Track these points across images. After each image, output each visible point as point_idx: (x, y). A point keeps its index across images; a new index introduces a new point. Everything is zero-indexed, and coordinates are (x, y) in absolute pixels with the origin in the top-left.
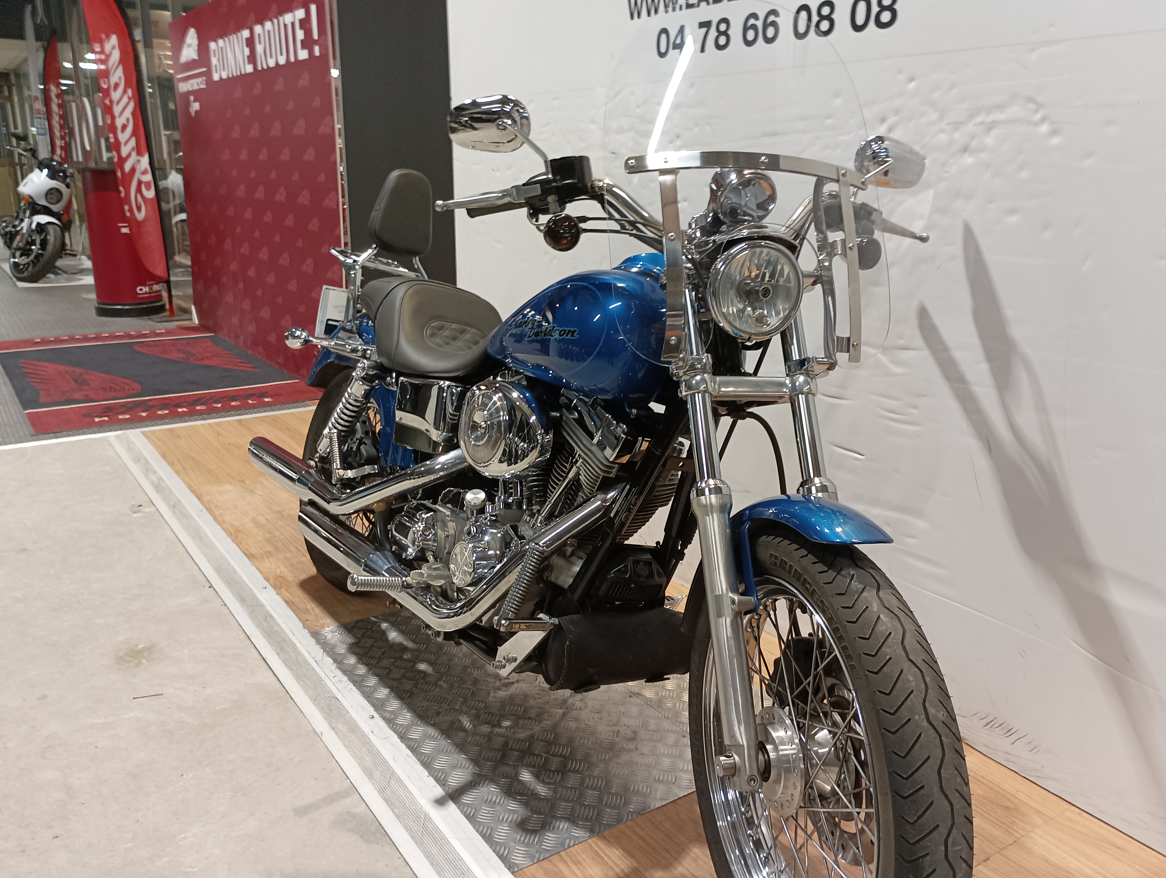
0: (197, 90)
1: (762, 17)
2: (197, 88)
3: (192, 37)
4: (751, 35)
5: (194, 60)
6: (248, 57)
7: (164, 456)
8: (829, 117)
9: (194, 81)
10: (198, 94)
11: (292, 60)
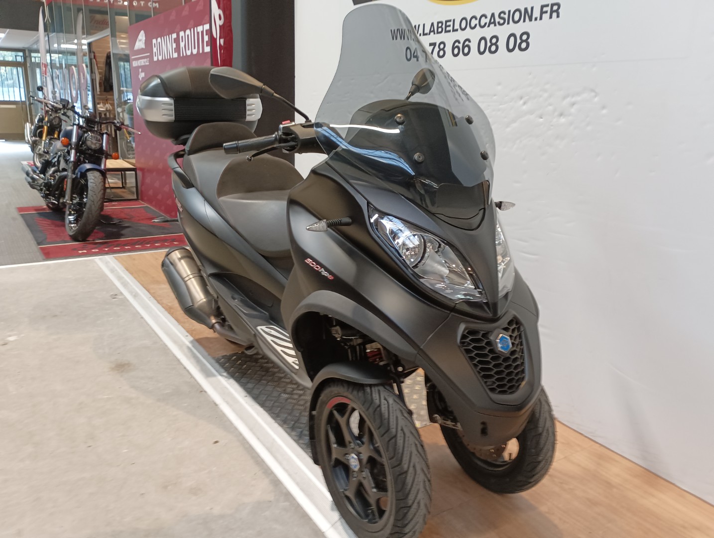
0: (143, 66)
1: (462, 42)
2: (144, 64)
3: (142, 36)
4: (456, 51)
5: (142, 49)
6: (175, 49)
7: (127, 270)
8: (495, 95)
9: (142, 61)
10: (144, 68)
11: (201, 52)
